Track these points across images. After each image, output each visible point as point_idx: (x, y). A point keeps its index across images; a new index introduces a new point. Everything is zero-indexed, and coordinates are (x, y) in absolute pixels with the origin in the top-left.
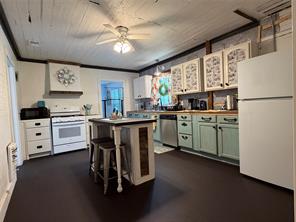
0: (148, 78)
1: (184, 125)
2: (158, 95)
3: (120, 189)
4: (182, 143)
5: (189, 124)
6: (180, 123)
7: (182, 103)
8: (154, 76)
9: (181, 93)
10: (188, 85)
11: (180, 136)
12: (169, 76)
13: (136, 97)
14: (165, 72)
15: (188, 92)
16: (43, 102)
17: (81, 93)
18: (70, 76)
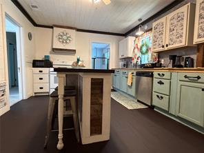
0: (131, 39)
1: (161, 83)
2: (139, 54)
3: (60, 145)
4: (156, 102)
5: (166, 82)
6: (156, 81)
7: (162, 61)
8: (137, 37)
9: (161, 49)
10: (171, 40)
11: (155, 95)
12: (150, 34)
13: (120, 57)
14: (147, 31)
15: (170, 47)
16: (48, 56)
17: (75, 51)
18: (68, 38)
